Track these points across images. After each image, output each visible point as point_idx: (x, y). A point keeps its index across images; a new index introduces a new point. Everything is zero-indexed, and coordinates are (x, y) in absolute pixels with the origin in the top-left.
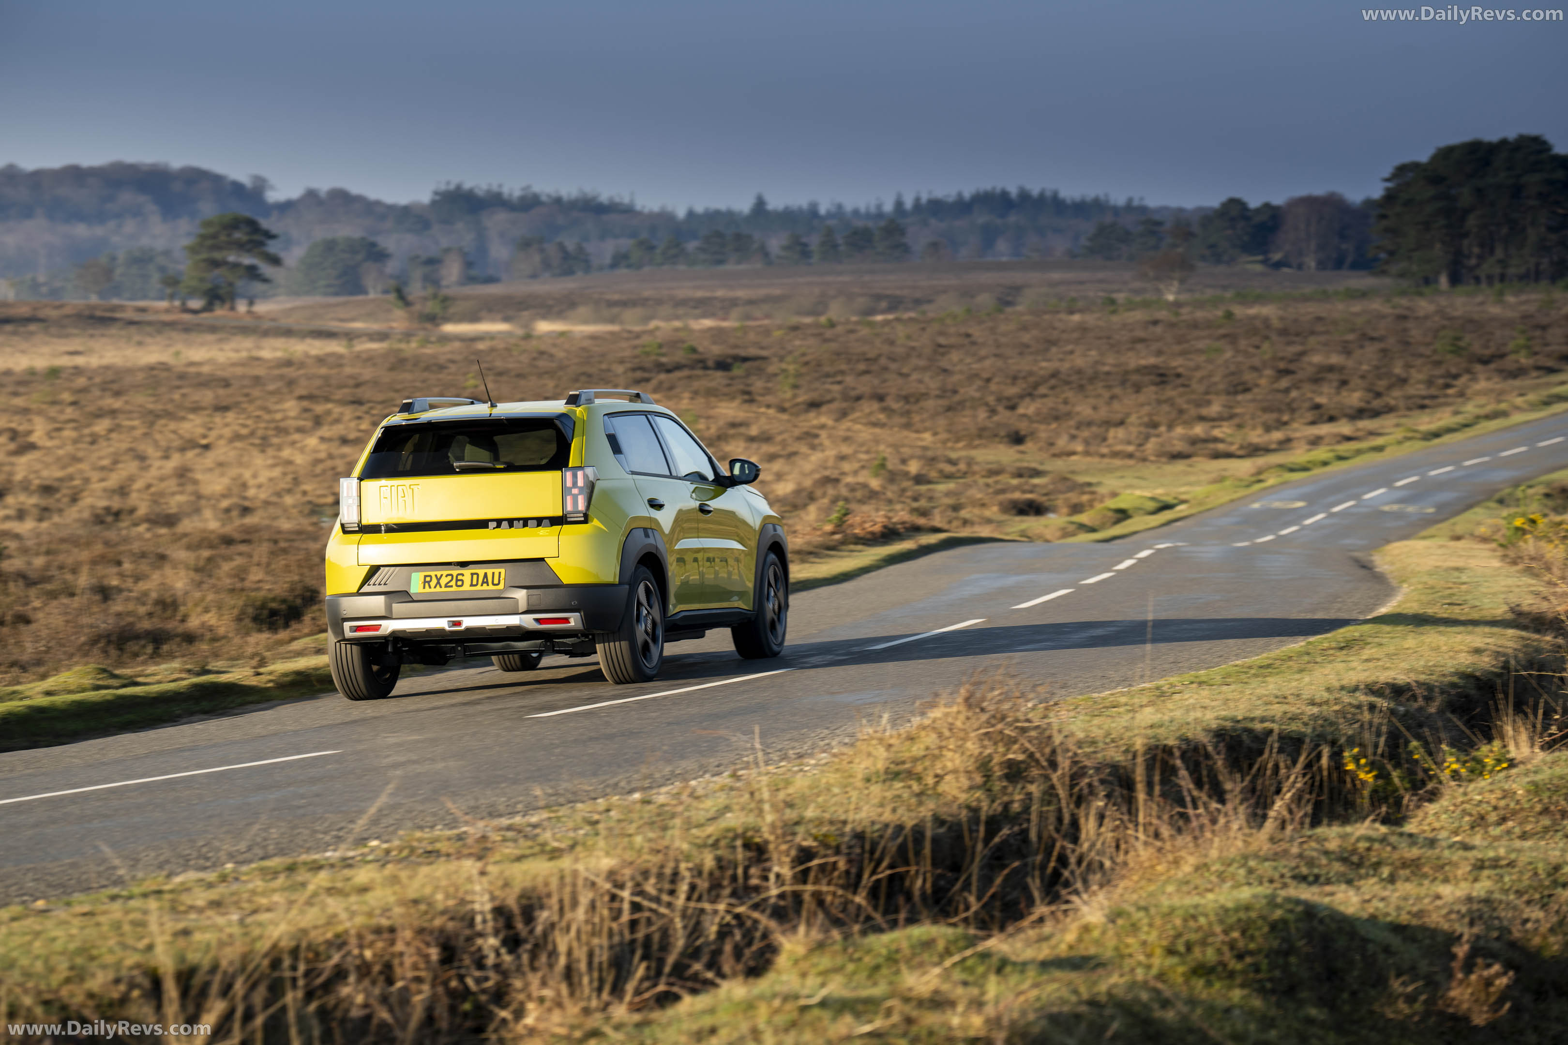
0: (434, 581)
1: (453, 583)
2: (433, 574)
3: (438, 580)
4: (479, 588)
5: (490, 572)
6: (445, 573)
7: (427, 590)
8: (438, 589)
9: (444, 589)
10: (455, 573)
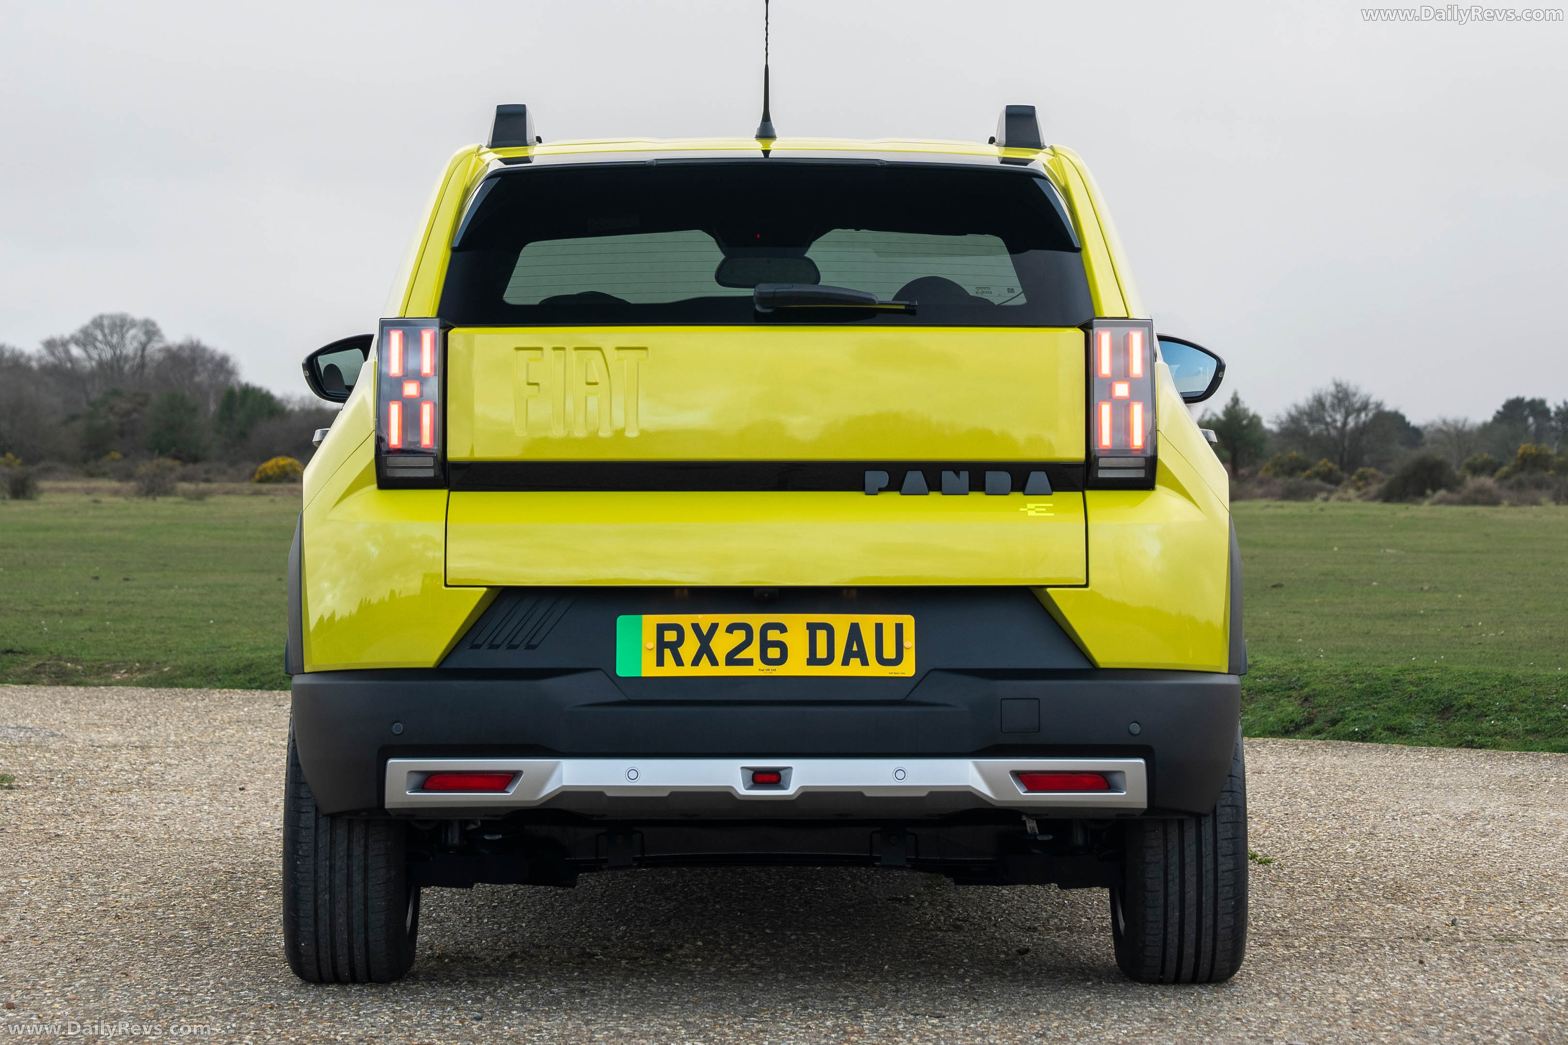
0: (690, 647)
1: (753, 651)
2: (685, 620)
3: (705, 640)
4: (835, 669)
5: (867, 622)
6: (724, 620)
7: (670, 669)
8: (705, 669)
9: (723, 670)
10: (756, 620)
